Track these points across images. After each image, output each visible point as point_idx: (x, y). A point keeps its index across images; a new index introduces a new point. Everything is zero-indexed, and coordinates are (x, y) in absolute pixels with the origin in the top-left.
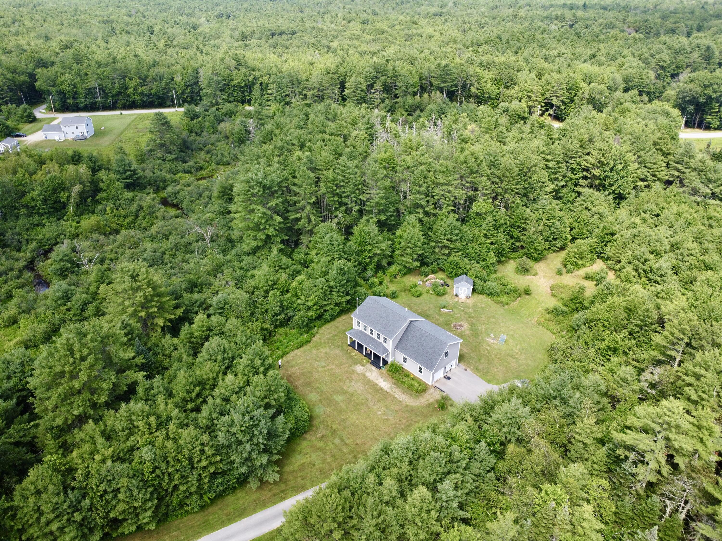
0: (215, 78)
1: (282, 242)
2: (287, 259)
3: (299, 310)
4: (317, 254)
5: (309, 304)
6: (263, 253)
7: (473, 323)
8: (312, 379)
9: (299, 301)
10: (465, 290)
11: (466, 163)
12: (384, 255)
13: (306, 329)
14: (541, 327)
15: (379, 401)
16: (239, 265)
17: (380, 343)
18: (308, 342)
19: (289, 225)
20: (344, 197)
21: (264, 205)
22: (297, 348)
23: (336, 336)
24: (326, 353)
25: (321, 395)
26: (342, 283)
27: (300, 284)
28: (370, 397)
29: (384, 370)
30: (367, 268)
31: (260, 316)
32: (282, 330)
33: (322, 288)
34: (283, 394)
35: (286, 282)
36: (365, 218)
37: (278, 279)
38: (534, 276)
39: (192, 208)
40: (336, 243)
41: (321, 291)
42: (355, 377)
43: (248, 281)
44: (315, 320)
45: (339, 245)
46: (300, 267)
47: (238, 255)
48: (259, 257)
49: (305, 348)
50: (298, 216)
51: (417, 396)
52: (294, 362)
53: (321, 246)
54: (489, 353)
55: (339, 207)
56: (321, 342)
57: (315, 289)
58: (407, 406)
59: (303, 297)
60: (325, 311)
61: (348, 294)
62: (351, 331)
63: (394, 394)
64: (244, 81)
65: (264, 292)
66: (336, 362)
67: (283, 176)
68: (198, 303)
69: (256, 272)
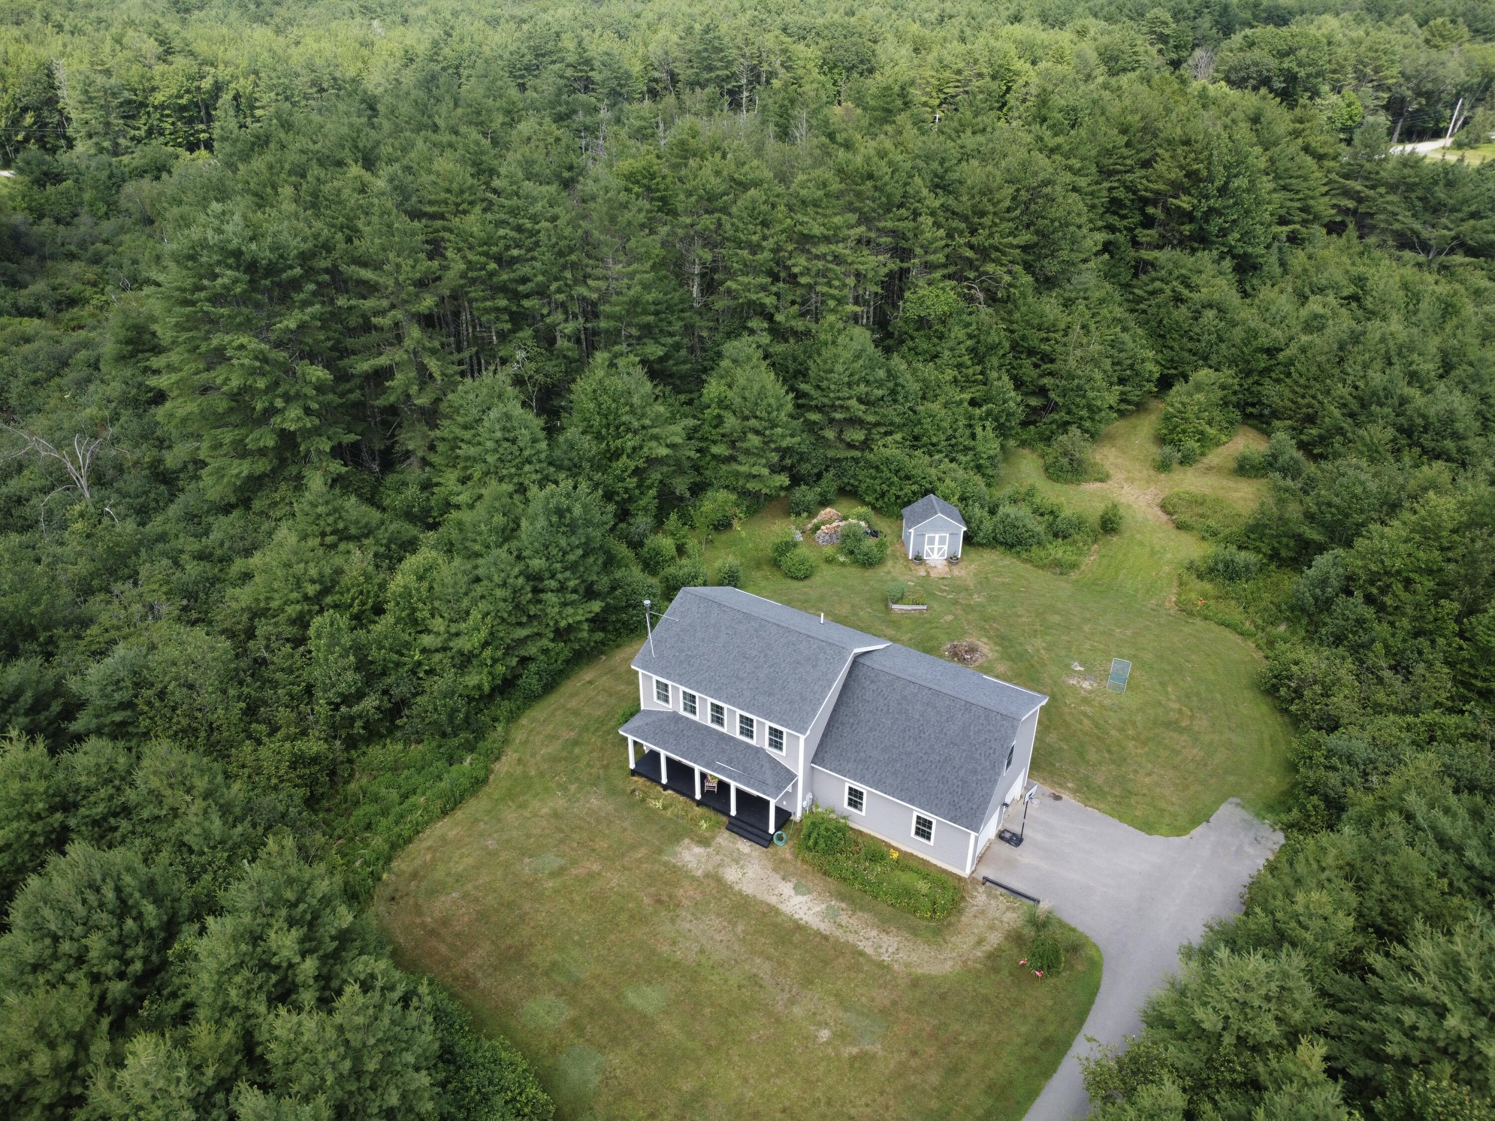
0: (100, 80)
1: (338, 452)
2: (364, 508)
3: (430, 672)
4: (463, 481)
5: (464, 644)
6: (277, 496)
7: (1003, 638)
8: (526, 932)
9: (427, 640)
10: (942, 541)
11: (870, 176)
12: (678, 464)
13: (464, 735)
14: (1198, 621)
15: (807, 982)
16: (193, 545)
17: (758, 751)
18: (478, 783)
19: (356, 396)
20: (527, 296)
21: (259, 333)
22: (445, 813)
23: (576, 743)
24: (556, 815)
25: (573, 1001)
26: (572, 557)
27: (421, 578)
28: (767, 966)
29: (784, 849)
30: (632, 507)
31: (283, 714)
32: (376, 753)
33: (504, 584)
34: (423, 1079)
35: (368, 578)
36: (601, 357)
37: (339, 572)
38: (1102, 480)
39: (39, 401)
40: (524, 436)
41: (499, 593)
42: (685, 893)
43: (230, 591)
44: (490, 696)
45: (535, 441)
46: (410, 530)
47: (191, 517)
48: (263, 514)
49: (474, 806)
50: (383, 361)
51: (937, 932)
52: (440, 873)
53: (472, 451)
54: (1097, 725)
55: (514, 331)
56: (525, 776)
57: (479, 590)
58: (915, 983)
59: (438, 624)
60: (524, 661)
61: (590, 593)
62: (636, 722)
63: (851, 938)
64: (188, 91)
65: (292, 622)
66: (602, 844)
67: (316, 236)
68: (28, 697)
69: (256, 560)
